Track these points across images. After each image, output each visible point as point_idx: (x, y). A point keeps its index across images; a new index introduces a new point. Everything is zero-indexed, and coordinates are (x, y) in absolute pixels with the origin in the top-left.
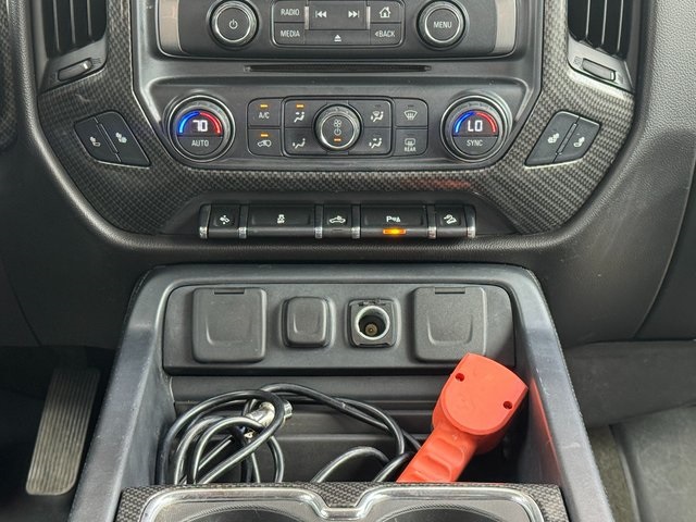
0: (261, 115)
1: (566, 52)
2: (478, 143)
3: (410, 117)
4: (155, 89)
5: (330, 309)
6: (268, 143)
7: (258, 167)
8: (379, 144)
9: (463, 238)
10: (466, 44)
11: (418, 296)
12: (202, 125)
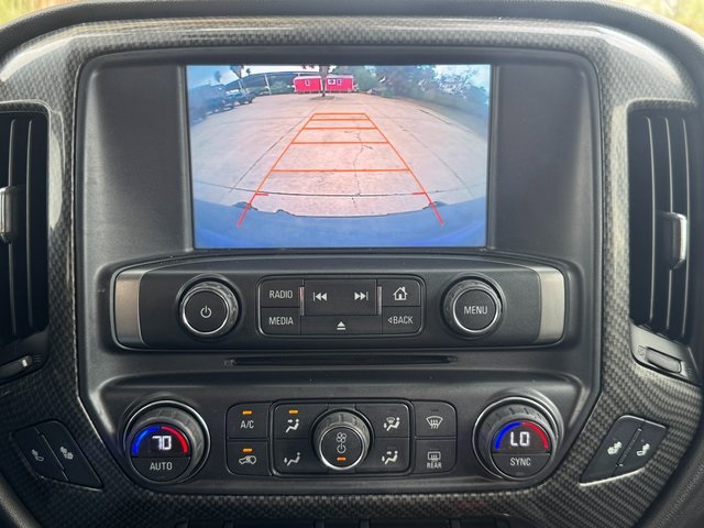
0: (243, 425)
1: (630, 342)
2: (525, 462)
3: (434, 424)
4: (105, 393)
6: (252, 460)
7: (239, 490)
8: (394, 459)
10: (502, 332)
12: (164, 442)
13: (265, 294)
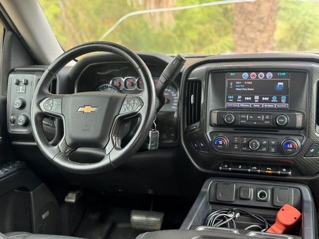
0: (235, 141)
1: (315, 129)
2: (290, 150)
3: (273, 143)
4: (210, 133)
5: (251, 191)
6: (237, 148)
7: (234, 154)
8: (265, 149)
9: (287, 175)
10: (288, 126)
11: (275, 189)
12: (221, 142)
13: (240, 116)
